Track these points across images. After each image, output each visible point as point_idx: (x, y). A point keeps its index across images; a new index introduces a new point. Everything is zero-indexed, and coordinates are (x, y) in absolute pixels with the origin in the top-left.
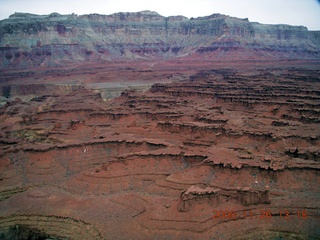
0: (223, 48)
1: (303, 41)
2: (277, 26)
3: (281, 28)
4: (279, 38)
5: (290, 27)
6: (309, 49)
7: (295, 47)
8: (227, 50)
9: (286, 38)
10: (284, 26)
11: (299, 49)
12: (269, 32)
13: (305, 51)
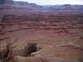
0: (6, 8)
1: (27, 6)
2: (20, 2)
3: (21, 2)
4: (20, 5)
5: (23, 2)
6: (29, 8)
7: (25, 8)
8: (7, 9)
9: (22, 5)
10: (22, 2)
11: (27, 9)
12: (17, 3)
13: (28, 9)
